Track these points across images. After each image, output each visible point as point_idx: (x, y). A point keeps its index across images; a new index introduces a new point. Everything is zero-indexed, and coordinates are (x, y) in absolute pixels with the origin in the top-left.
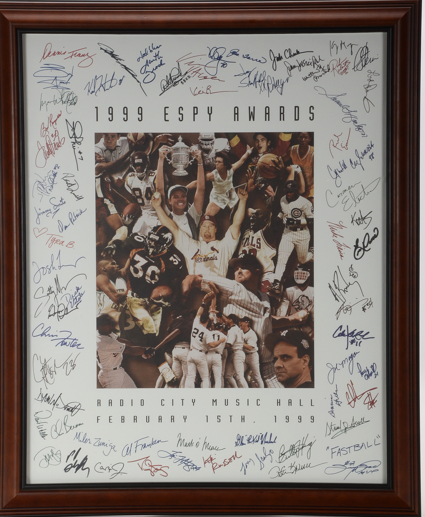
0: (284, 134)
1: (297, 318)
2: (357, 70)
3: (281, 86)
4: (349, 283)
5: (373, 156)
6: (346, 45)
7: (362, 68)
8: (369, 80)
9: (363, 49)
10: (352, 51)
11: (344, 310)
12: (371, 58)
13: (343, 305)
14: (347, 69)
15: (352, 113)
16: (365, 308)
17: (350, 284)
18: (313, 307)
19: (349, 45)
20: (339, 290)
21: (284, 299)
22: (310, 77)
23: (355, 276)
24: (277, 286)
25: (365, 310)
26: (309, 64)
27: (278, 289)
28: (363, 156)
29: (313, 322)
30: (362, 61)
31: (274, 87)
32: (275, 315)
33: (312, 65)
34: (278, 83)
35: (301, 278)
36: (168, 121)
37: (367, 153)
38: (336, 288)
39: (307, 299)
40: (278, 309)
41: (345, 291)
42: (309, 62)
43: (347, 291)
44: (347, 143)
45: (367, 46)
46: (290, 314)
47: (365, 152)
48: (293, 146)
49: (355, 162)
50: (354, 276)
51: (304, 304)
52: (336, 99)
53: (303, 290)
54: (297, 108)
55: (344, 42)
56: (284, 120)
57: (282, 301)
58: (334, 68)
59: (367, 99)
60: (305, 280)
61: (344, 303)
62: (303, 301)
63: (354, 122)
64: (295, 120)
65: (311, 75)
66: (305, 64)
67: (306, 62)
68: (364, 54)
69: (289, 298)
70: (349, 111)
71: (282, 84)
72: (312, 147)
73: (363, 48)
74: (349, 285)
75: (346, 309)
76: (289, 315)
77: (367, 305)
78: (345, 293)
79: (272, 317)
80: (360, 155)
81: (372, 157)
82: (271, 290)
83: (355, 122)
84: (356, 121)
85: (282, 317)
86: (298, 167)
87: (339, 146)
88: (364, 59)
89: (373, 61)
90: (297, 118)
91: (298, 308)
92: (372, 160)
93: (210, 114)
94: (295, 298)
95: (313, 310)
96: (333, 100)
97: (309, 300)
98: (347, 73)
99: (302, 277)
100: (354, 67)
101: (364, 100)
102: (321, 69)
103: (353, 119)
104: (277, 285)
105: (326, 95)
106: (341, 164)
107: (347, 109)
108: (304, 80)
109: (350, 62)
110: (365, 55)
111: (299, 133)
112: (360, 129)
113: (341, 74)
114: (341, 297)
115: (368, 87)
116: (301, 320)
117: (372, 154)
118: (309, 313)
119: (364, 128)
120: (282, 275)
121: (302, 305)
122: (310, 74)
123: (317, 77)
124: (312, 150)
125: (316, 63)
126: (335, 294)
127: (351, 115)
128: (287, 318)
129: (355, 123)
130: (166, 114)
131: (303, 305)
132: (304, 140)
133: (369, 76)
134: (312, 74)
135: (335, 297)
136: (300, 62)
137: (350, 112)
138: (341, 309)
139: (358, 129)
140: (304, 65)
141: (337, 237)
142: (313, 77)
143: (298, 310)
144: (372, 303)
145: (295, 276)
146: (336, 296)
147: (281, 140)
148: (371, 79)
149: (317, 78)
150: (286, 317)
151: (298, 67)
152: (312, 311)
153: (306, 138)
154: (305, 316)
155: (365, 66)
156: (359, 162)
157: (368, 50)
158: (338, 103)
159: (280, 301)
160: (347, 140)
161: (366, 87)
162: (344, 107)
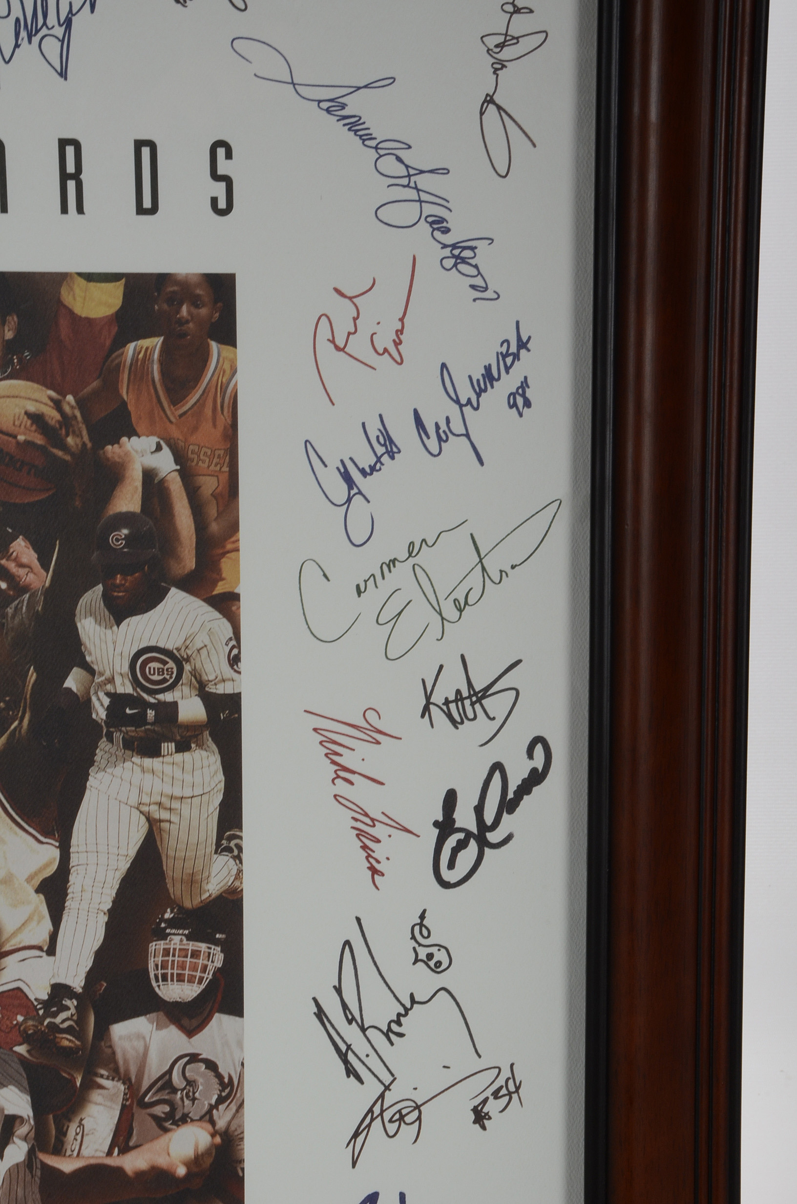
0: (82, 282)
1: (162, 1161)
3: (59, 31)
4: (412, 996)
5: (527, 395)
8: (510, 8)
11: (386, 1119)
13: (382, 1096)
15: (422, 181)
16: (485, 1110)
17: (413, 1001)
18: (237, 1111)
20: (363, 1030)
21: (102, 1076)
23: (439, 964)
24: (64, 1015)
25: (484, 1118)
27: (70, 1027)
28: (479, 395)
29: (241, 1180)
31: (23, 34)
32: (58, 1150)
34: (45, 16)
35: (180, 979)
37: (499, 379)
38: (350, 1022)
39: (210, 1074)
40: (70, 1120)
41: (391, 1035)
43: (401, 1035)
44: (399, 332)
46: (131, 1144)
47: (489, 376)
48: (131, 347)
49: (437, 426)
50: (432, 963)
51: (197, 1095)
52: (343, 106)
53: (190, 1033)
54: (146, 151)
56: (80, 210)
57: (90, 1084)
59: (499, 108)
60: (200, 982)
61: (387, 1088)
62: (190, 1083)
63: (431, 223)
64: (141, 210)
69: (122, 1070)
70: (407, 167)
71: (62, 19)
72: (226, 350)
74: (408, 1005)
75: (397, 1116)
76: (125, 1149)
77: (496, 1095)
78: (392, 1044)
79: (42, 1163)
80: (466, 393)
81: (520, 401)
82: (35, 1032)
83: (439, 225)
84: (442, 220)
85: (93, 1161)
86: (159, 448)
87: (359, 346)
90: (147, 203)
91: (170, 1116)
92: (521, 415)
94: (155, 1069)
95: (241, 1126)
96: (328, 111)
97: (219, 1076)
99: (187, 972)
101: (482, 114)
103: (428, 209)
104: (67, 1008)
105: (294, 85)
106: (373, 434)
107: (399, 159)
108: (177, 1)
111: (163, 279)
112: (464, 261)
114: (373, 1062)
115: (501, 46)
116: (181, 1171)
117: (525, 384)
118: (218, 1140)
119: (484, 256)
120: (90, 964)
121: (187, 1102)
124: (227, 366)
126: (343, 1048)
127: (418, 190)
128: (115, 1161)
129: (436, 233)
131: (194, 1100)
132: (189, 312)
135: (346, 1062)
137: (411, 172)
138: (372, 1120)
139: (453, 260)
141: (352, 783)
143: (167, 1125)
144: (518, 1088)
145: (151, 966)
146: (351, 1057)
147: (71, 312)
148: (519, 4)
150: (109, 1161)
152: (232, 1128)
153: (195, 302)
154: (202, 1155)
156: (457, 426)
158: (354, 125)
159: (78, 1084)
160: (401, 316)
161: (497, 46)
162: (386, 149)
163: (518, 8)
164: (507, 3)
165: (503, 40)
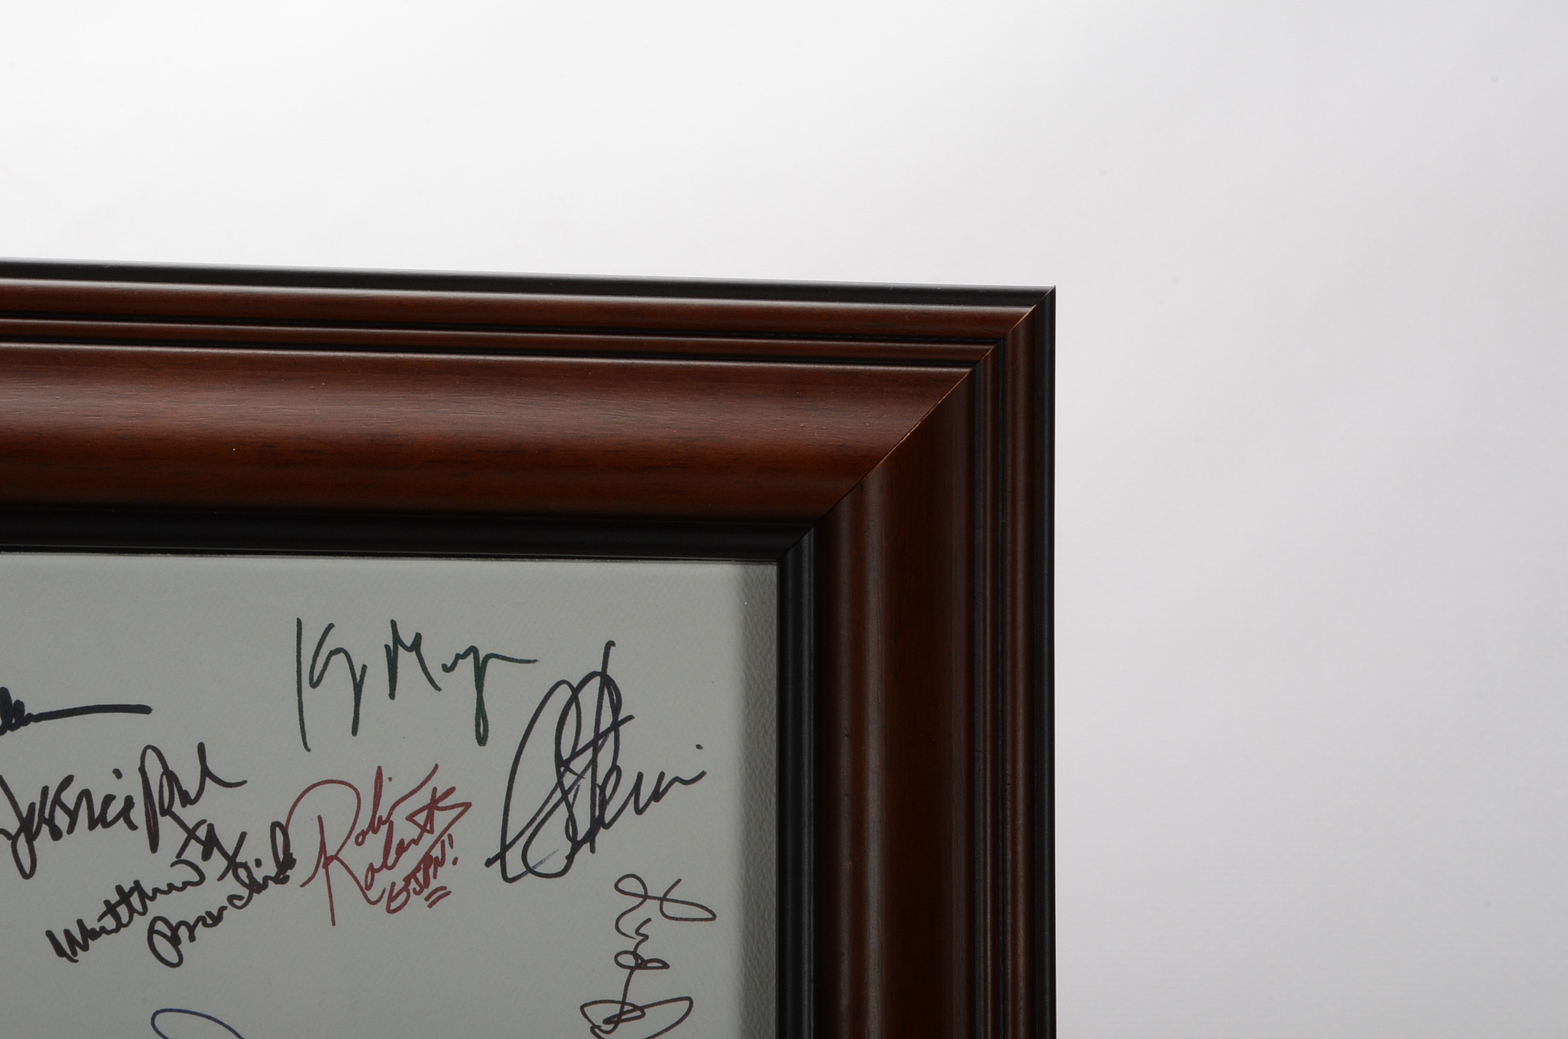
2: (530, 870)
6: (436, 654)
7: (570, 858)
8: (629, 960)
9: (574, 699)
10: (481, 713)
12: (640, 776)
14: (440, 862)
19: (459, 657)
22: (120, 925)
26: (111, 814)
30: (567, 797)
33: (133, 827)
42: (109, 800)
45: (610, 672)
55: (418, 638)
58: (331, 852)
65: (123, 910)
66: (73, 815)
67: (86, 794)
68: (587, 736)
73: (576, 691)
88: (586, 784)
89: (657, 796)
98: (443, 892)
100: (505, 847)
102: (218, 862)
108: (60, 952)
109: (467, 806)
110: (595, 746)
113: (393, 901)
115: (615, 1020)
122: (114, 898)
123: (174, 929)
125: (177, 808)
133: (629, 924)
134: (135, 900)
136: (27, 797)
140: (62, 820)
142: (141, 924)
148: (645, 952)
149: (175, 941)
151: (14, 839)
155: (591, 837)
157: (616, 708)
161: (607, 1021)
163: (642, 959)
164: (625, 952)
165: (618, 1012)
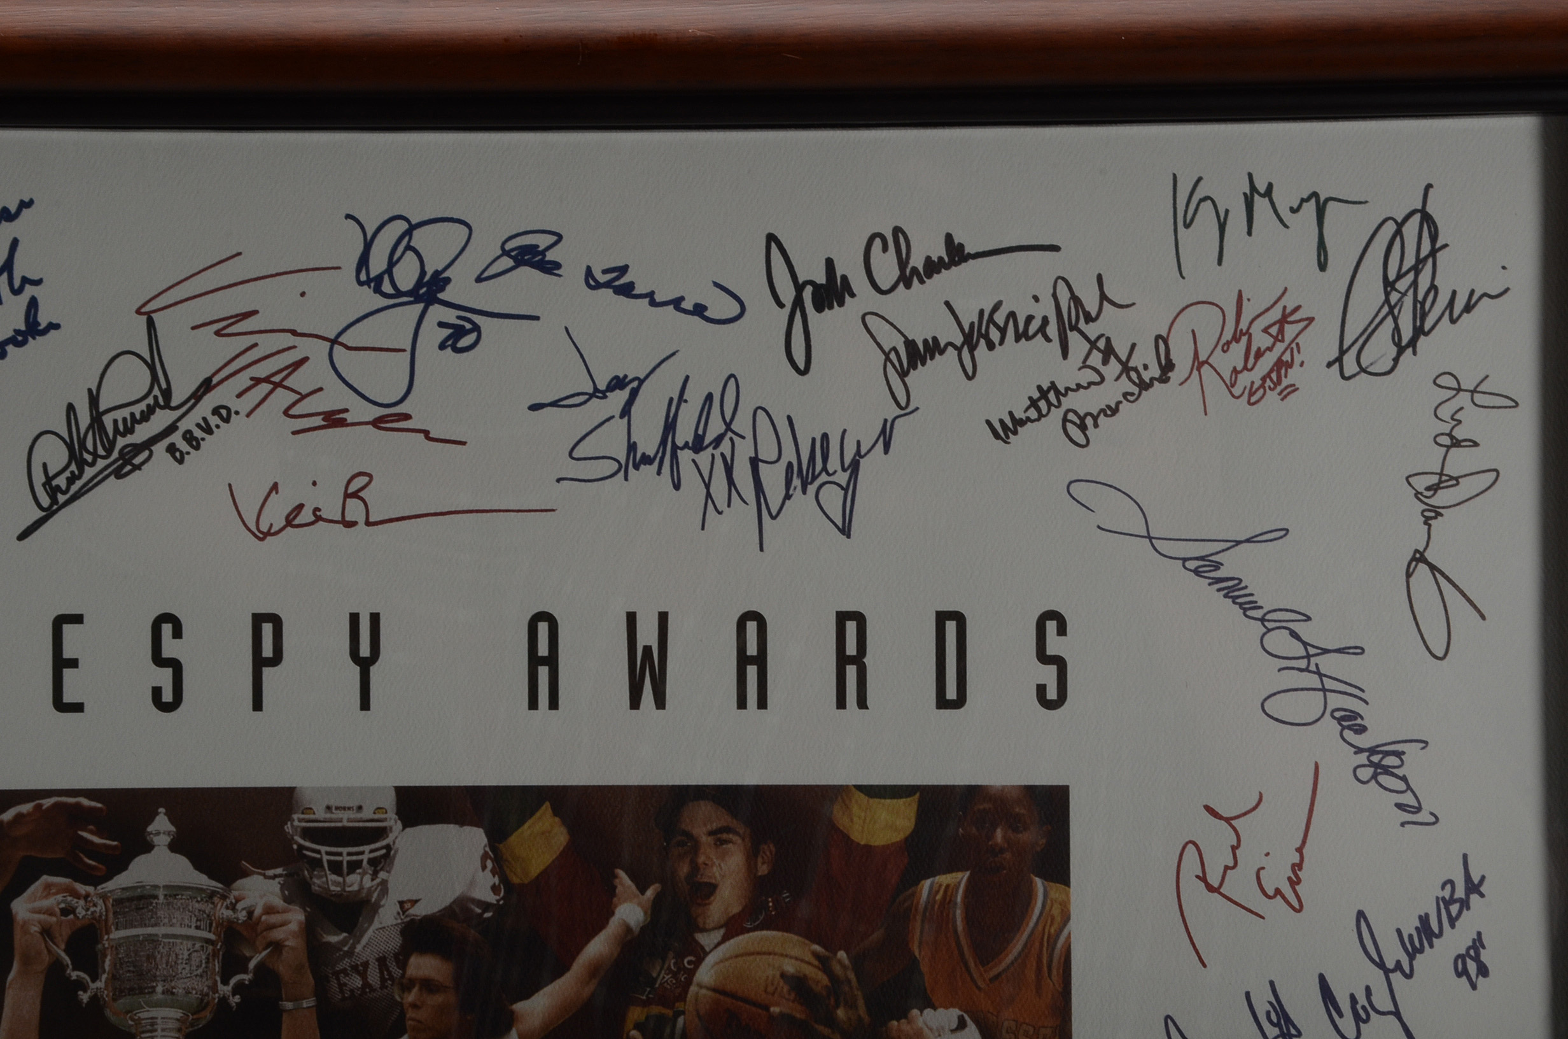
0: (862, 797)
2: (1363, 370)
3: (842, 478)
5: (1483, 958)
6: (1285, 199)
7: (1396, 360)
8: (1446, 441)
9: (1398, 232)
10: (1322, 245)
12: (1454, 293)
14: (1289, 365)
15: (1327, 664)
19: (1303, 201)
22: (1041, 416)
26: (1031, 332)
28: (1412, 957)
30: (1392, 311)
31: (796, 482)
33: (1048, 340)
34: (825, 459)
36: (78, 708)
37: (1440, 935)
42: (1030, 319)
44: (1297, 867)
45: (1430, 209)
47: (1427, 932)
48: (927, 884)
49: (1353, 999)
52: (1217, 566)
54: (951, 627)
55: (1270, 186)
56: (862, 703)
58: (1202, 358)
59: (1433, 568)
63: (1343, 718)
64: (943, 703)
65: (1043, 404)
66: (1003, 331)
67: (1012, 315)
68: (1410, 261)
70: (1305, 644)
71: (847, 462)
72: (1056, 890)
73: (1400, 225)
80: (1393, 953)
81: (1472, 967)
83: (1350, 722)
84: (1356, 715)
86: (962, 1025)
87: (1240, 885)
88: (1408, 301)
89: (1468, 308)
90: (951, 693)
92: (1474, 987)
93: (365, 665)
96: (1196, 572)
98: (1293, 389)
100: (1342, 352)
101: (1409, 575)
102: (1114, 367)
103: (1335, 701)
105: (1150, 538)
106: (1262, 1008)
107: (1294, 635)
108: (997, 436)
109: (1311, 320)
110: (1416, 269)
112: (1387, 770)
113: (1253, 396)
115: (1434, 488)
117: (1478, 943)
119: (1414, 764)
122: (1036, 395)
123: (1082, 419)
124: (1056, 911)
125: (1082, 325)
127: (1321, 675)
129: (1348, 734)
130: (61, 663)
132: (1004, 837)
133: (1445, 412)
134: (1052, 396)
136: (969, 317)
137: (1311, 651)
139: (1372, 769)
140: (995, 335)
142: (1057, 415)
147: (846, 838)
148: (1459, 433)
149: (1083, 428)
151: (959, 350)
153: (1015, 823)
155: (1413, 343)
156: (1382, 1000)
157: (1434, 238)
158: (1233, 590)
160: (1298, 845)
161: (1428, 489)
162: (1275, 621)
163: (1457, 440)
164: (1442, 434)
165: (1436, 481)
